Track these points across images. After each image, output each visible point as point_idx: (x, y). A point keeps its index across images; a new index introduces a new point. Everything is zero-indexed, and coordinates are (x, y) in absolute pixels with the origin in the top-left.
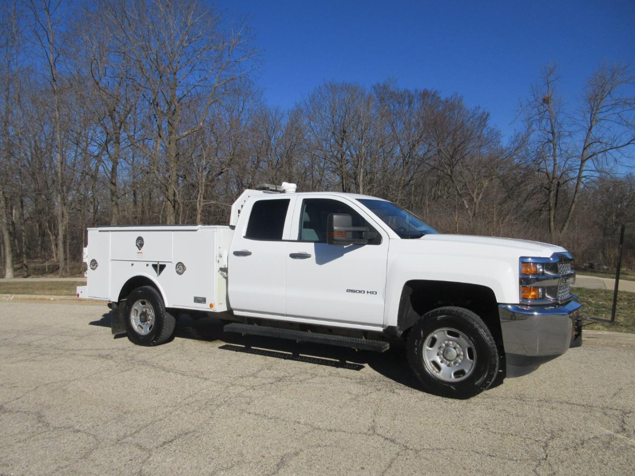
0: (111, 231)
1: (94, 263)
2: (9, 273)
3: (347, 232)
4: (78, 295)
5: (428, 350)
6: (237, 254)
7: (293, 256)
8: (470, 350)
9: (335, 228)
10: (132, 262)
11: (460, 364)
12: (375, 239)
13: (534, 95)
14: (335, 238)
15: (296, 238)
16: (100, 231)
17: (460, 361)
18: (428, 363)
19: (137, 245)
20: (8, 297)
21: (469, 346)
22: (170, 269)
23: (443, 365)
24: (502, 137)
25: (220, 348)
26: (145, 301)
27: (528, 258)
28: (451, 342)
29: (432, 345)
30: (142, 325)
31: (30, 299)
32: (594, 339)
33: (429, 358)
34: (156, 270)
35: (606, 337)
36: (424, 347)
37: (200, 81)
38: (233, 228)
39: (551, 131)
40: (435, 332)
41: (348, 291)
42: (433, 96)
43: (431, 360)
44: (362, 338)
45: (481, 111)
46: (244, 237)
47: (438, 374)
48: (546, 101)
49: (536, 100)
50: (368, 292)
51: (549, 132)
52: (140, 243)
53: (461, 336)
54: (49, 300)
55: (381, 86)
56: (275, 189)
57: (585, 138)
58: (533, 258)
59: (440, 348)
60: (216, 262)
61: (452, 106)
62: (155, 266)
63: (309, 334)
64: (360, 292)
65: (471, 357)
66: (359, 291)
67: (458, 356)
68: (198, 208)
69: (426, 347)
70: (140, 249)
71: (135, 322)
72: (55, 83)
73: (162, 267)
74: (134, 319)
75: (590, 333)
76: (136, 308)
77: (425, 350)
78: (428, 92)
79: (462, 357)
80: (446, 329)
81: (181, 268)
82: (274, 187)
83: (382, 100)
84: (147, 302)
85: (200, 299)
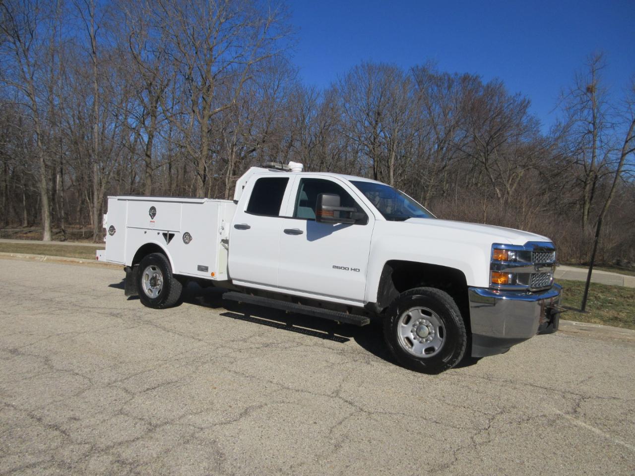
0: (128, 200)
1: (112, 229)
2: (47, 236)
3: (335, 212)
4: (97, 258)
5: (402, 327)
6: (238, 227)
7: (288, 232)
8: (441, 329)
9: (324, 207)
10: (146, 230)
11: (431, 341)
12: (362, 219)
13: (577, 84)
14: (322, 216)
15: (291, 215)
16: (119, 200)
17: (431, 338)
18: (402, 339)
19: (150, 214)
20: (42, 258)
21: (440, 325)
22: (178, 239)
23: (415, 342)
24: (541, 126)
25: (221, 315)
26: (155, 266)
27: (501, 244)
28: (424, 321)
29: (407, 322)
30: (152, 289)
31: (61, 261)
32: (587, 332)
33: (403, 335)
34: (166, 239)
35: (599, 330)
36: (399, 323)
37: (236, 58)
38: (236, 202)
39: (592, 122)
40: (410, 310)
41: (335, 267)
42: (474, 80)
43: (406, 336)
44: (346, 312)
45: (522, 98)
46: (245, 212)
47: (410, 349)
48: (590, 90)
49: (579, 89)
50: (352, 269)
51: (590, 123)
52: (153, 212)
53: (433, 315)
54: (78, 262)
55: (419, 68)
56: (281, 167)
57: (628, 131)
58: (506, 245)
59: (414, 326)
60: (218, 234)
61: (492, 91)
62: (165, 235)
63: (299, 306)
65: (441, 336)
66: (344, 267)
67: (429, 333)
68: (227, 184)
69: (401, 324)
70: (152, 219)
71: (146, 286)
72: (94, 55)
73: (171, 236)
74: (145, 283)
75: (583, 325)
76: (147, 273)
77: (400, 326)
78: (469, 77)
79: (433, 335)
80: (420, 308)
81: (187, 238)
82: (280, 166)
83: (420, 83)
84: (157, 268)
85: (203, 267)
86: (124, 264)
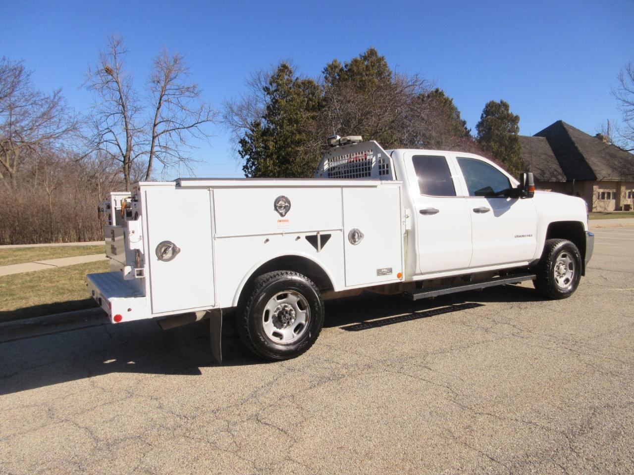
6: (424, 212)
7: (477, 211)
10: (267, 237)
11: (565, 275)
19: (276, 209)
34: (314, 244)
41: (516, 237)
46: (421, 194)
47: (559, 285)
50: (527, 236)
52: (282, 206)
53: (567, 256)
57: (154, 115)
60: (401, 224)
62: (311, 238)
64: (523, 236)
70: (282, 216)
73: (325, 238)
81: (357, 236)
84: (291, 294)
85: (385, 270)
86: (214, 306)
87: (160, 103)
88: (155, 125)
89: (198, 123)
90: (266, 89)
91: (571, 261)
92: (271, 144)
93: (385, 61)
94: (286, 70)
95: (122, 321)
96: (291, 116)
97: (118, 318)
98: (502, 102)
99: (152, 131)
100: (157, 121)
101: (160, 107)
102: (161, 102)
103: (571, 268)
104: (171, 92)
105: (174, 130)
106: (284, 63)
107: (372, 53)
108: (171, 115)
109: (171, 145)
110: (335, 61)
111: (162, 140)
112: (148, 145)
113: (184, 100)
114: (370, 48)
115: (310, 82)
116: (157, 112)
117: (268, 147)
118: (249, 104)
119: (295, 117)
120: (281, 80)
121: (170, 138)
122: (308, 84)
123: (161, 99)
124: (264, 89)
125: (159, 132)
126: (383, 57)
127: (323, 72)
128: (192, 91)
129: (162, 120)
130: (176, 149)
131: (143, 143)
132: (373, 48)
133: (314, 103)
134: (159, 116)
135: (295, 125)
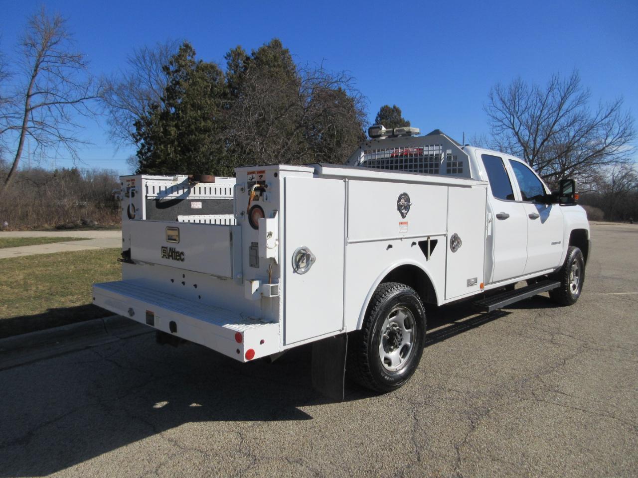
6: (498, 217)
7: (531, 217)
10: (389, 243)
15: (521, 199)
19: (398, 208)
34: (425, 251)
46: (494, 197)
52: (404, 205)
57: (28, 85)
62: (423, 245)
64: (556, 243)
70: (403, 217)
73: (434, 244)
84: (402, 311)
85: (473, 280)
86: (340, 331)
87: (36, 70)
88: (29, 96)
89: (84, 99)
90: (166, 69)
91: (577, 268)
92: (173, 131)
93: (289, 54)
94: (189, 51)
95: (256, 357)
96: (195, 101)
97: (251, 353)
98: (394, 107)
99: (24, 102)
100: (32, 92)
101: (36, 75)
102: (38, 69)
103: (577, 275)
104: (52, 59)
105: (53, 103)
106: (187, 43)
107: (276, 44)
108: (51, 85)
109: (49, 121)
110: (239, 48)
111: (36, 114)
112: (20, 119)
113: (65, 71)
114: (274, 39)
115: (212, 67)
116: (32, 80)
117: (170, 132)
118: (132, 85)
119: (199, 102)
120: (184, 61)
121: (49, 113)
122: (211, 69)
123: (37, 66)
124: (163, 68)
125: (33, 105)
126: (287, 50)
127: (226, 58)
128: (76, 60)
129: (37, 92)
130: (55, 127)
131: (13, 115)
132: (277, 39)
133: (219, 90)
134: (34, 85)
135: (199, 111)
